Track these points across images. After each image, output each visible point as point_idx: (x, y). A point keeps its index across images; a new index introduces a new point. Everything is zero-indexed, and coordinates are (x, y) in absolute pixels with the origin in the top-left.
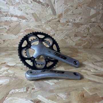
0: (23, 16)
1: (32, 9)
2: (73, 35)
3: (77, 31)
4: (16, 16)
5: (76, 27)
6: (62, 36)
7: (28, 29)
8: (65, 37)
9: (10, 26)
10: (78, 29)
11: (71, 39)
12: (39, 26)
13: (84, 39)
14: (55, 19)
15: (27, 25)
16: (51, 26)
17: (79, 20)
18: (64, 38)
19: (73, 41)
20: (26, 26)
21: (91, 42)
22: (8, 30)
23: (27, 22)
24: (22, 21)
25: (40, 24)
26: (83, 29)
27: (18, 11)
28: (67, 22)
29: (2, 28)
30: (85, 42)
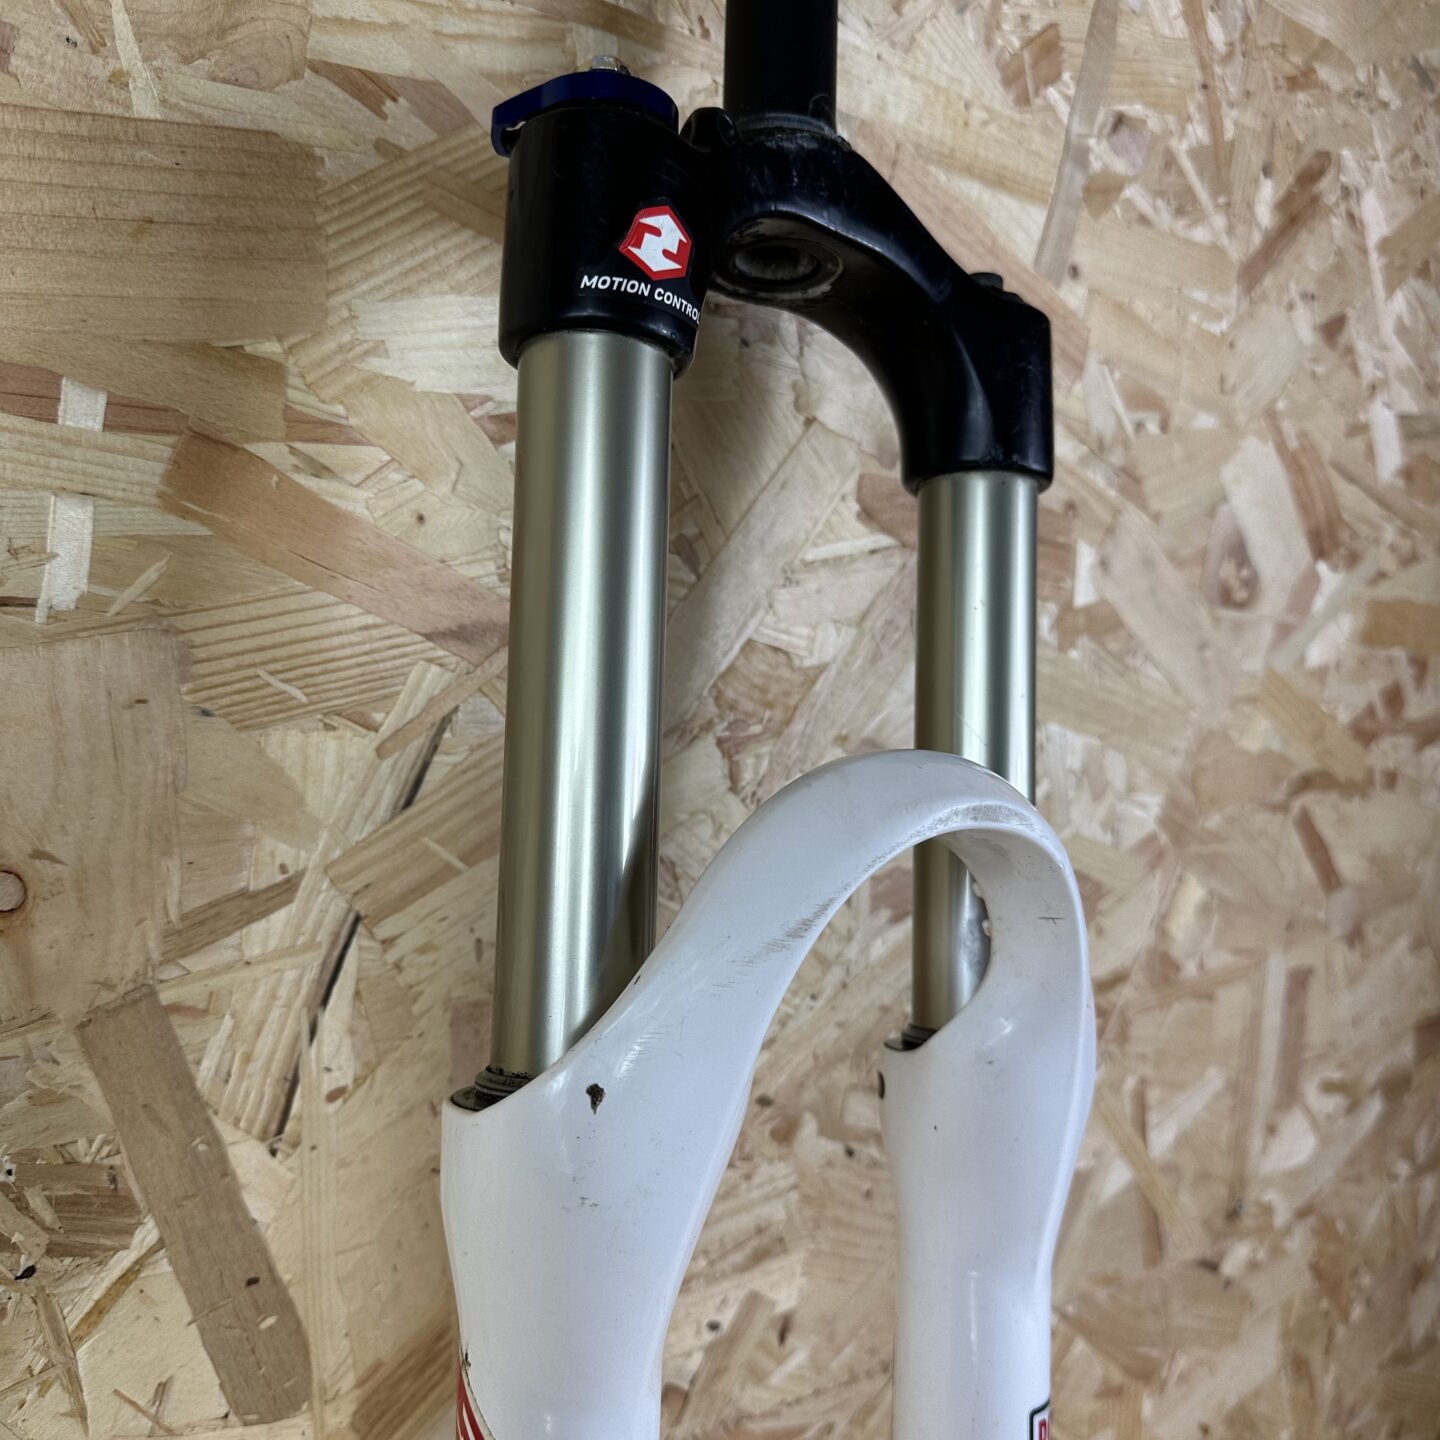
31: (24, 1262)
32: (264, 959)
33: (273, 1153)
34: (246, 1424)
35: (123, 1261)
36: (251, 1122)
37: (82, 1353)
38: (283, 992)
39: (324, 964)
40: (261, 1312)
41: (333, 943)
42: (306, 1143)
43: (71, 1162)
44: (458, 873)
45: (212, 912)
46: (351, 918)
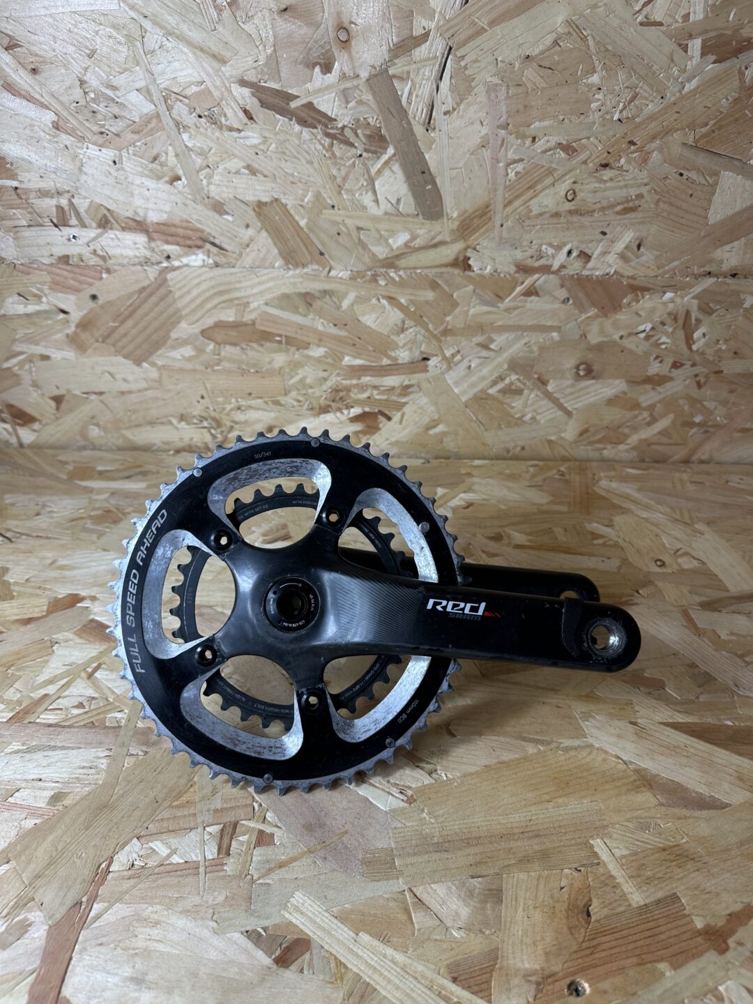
0: (187, 225)
1: (253, 171)
2: (569, 363)
3: (594, 338)
4: (138, 226)
5: (594, 305)
6: (485, 371)
7: (231, 319)
8: (501, 378)
9: (94, 297)
10: (608, 323)
11: (548, 395)
12: (308, 299)
13: (648, 397)
14: (435, 246)
15: (221, 293)
16: (403, 301)
17: (622, 256)
18: (494, 383)
19: (561, 407)
20: (216, 301)
21: (698, 419)
22: (85, 325)
23: (217, 265)
24: (185, 260)
25: (314, 286)
26: (649, 326)
27: (150, 183)
28: (524, 269)
29: (38, 313)
30: (653, 420)
31: (359, 153)
32: (420, 61)
33: (427, 130)
34: (424, 219)
35: (385, 157)
36: (419, 119)
37: (376, 184)
38: (426, 73)
39: (440, 65)
40: (426, 183)
41: (443, 57)
42: (437, 130)
43: (369, 124)
44: (486, 31)
45: (403, 43)
46: (448, 48)
